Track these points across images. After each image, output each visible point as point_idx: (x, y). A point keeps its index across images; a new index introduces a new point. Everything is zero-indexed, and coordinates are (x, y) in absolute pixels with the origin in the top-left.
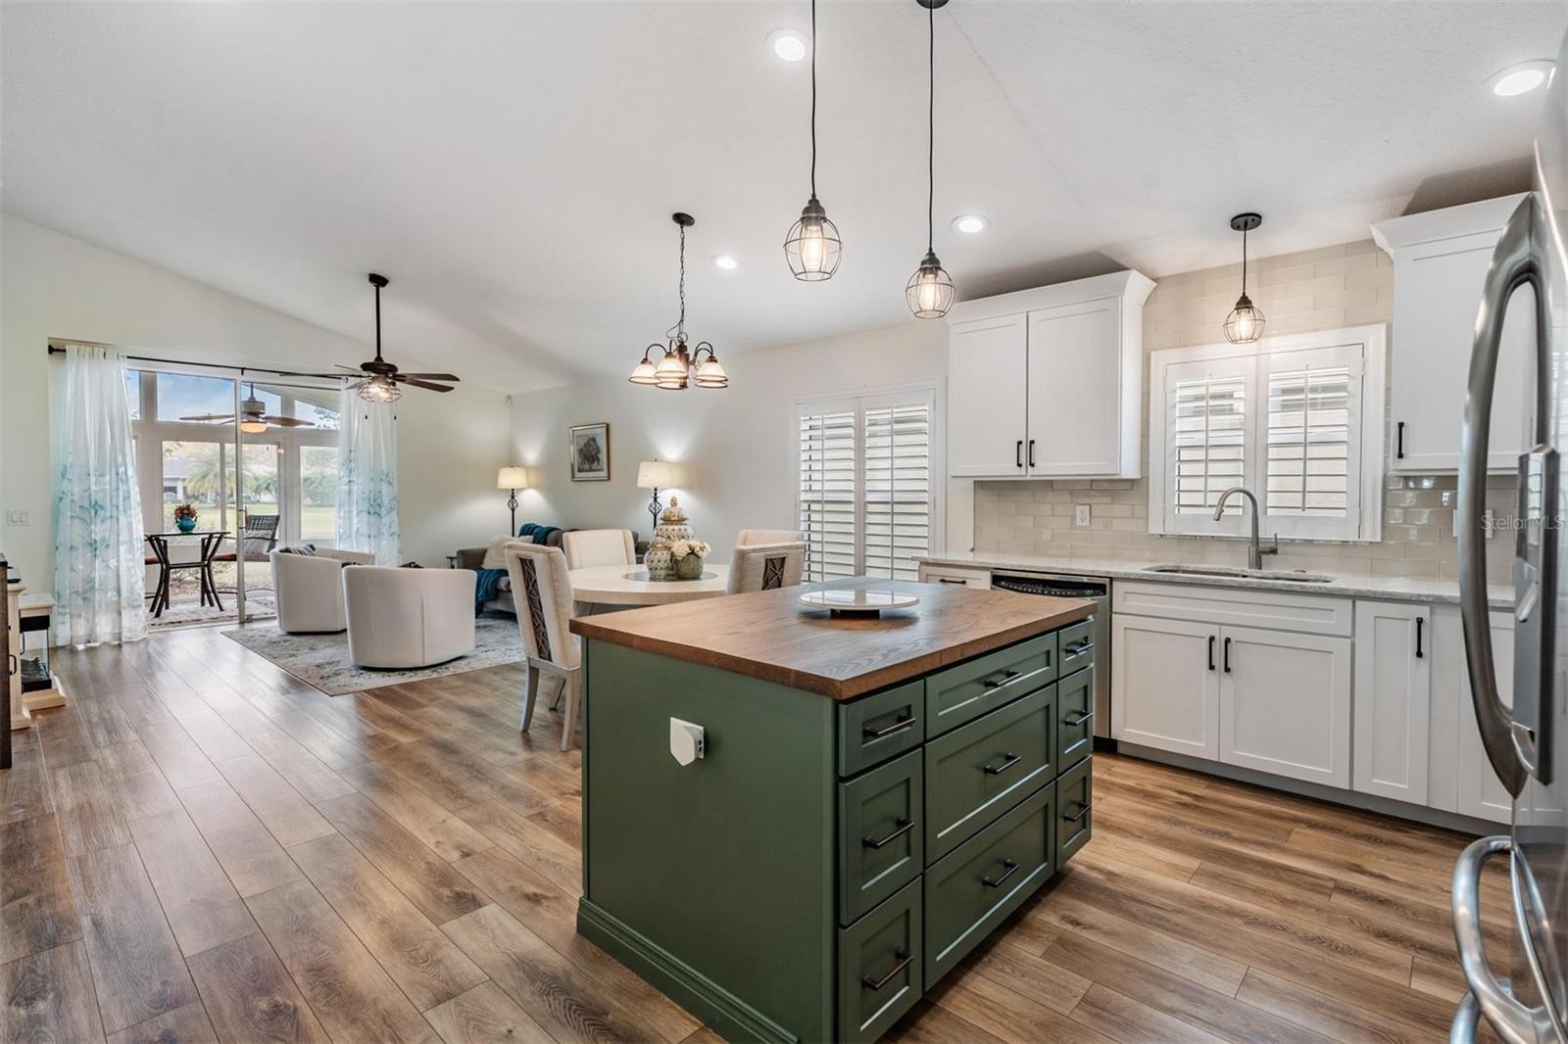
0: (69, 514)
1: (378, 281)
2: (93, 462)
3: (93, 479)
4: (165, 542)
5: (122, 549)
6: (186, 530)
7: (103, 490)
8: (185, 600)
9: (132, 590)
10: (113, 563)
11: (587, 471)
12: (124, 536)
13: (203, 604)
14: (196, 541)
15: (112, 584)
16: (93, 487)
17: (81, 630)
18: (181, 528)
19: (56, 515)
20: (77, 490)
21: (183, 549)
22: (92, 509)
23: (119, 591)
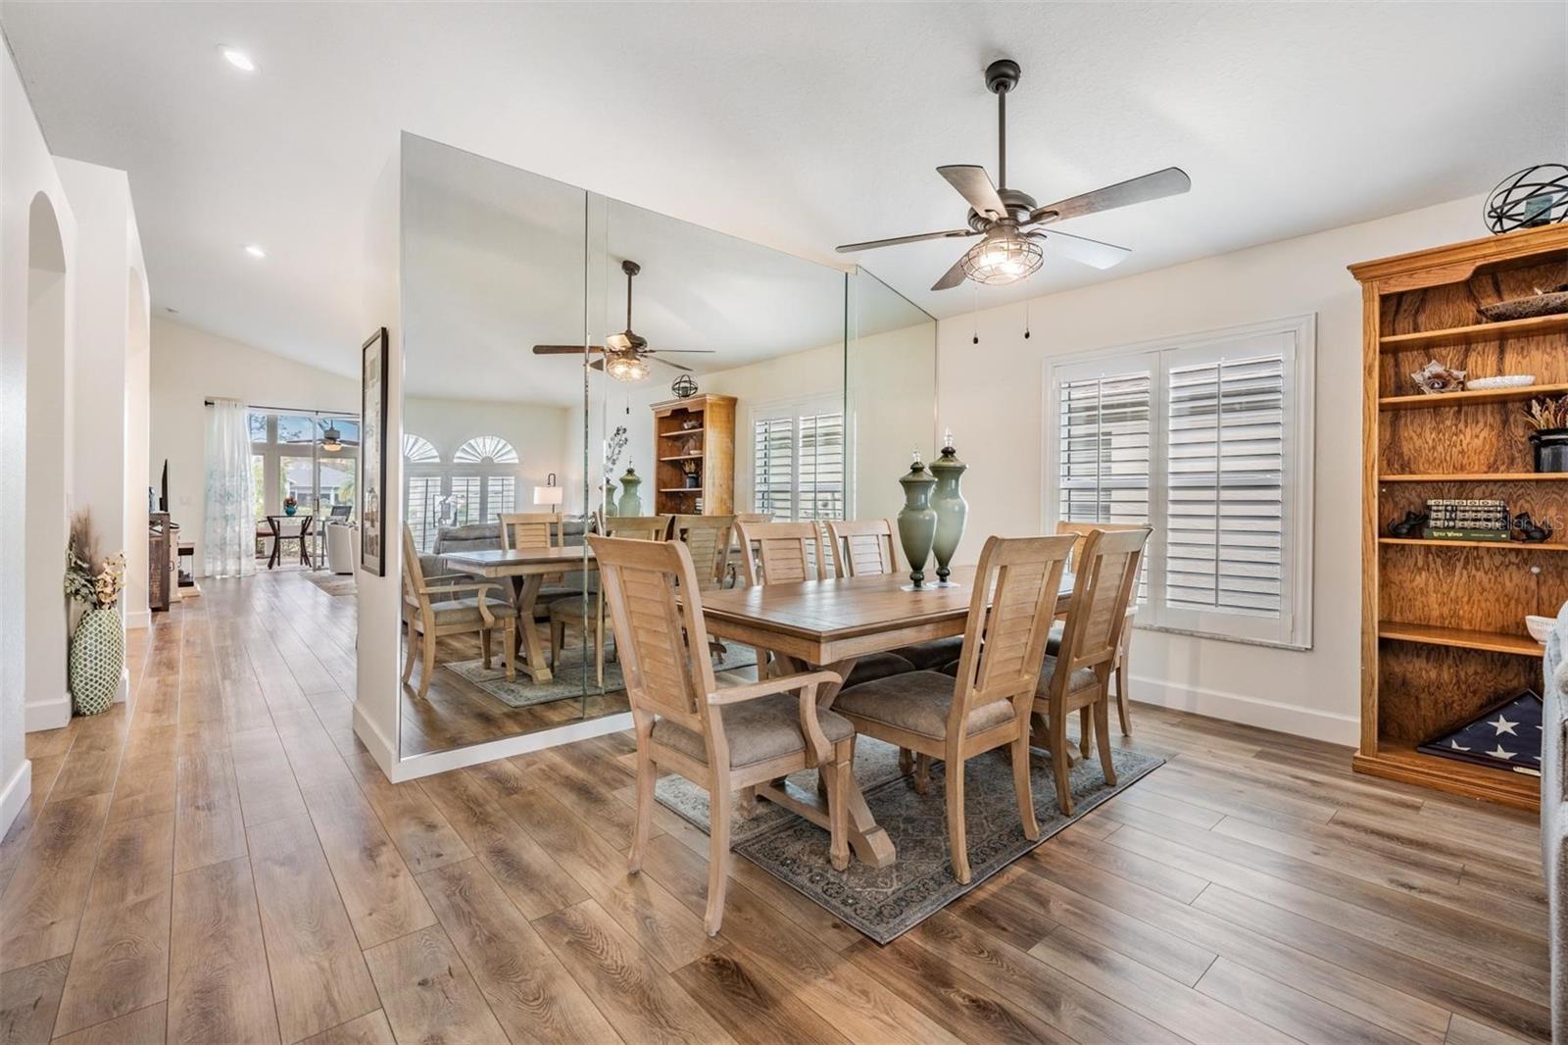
0: (213, 499)
2: (227, 468)
3: (227, 479)
4: (279, 522)
5: (243, 521)
6: (290, 514)
8: (290, 562)
9: (247, 545)
10: (237, 529)
12: (244, 513)
13: (301, 563)
14: (298, 522)
15: (237, 541)
16: (227, 484)
17: (217, 566)
18: (287, 512)
19: (207, 498)
20: (218, 484)
21: (291, 525)
22: (226, 497)
23: (240, 546)
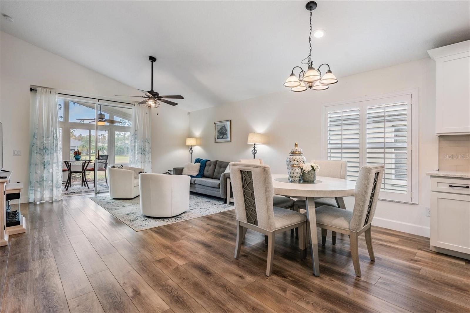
0: (35, 152)
1: (153, 59)
2: (45, 132)
3: (45, 139)
4: (70, 164)
5: (55, 165)
6: (77, 159)
7: (48, 143)
8: (76, 185)
9: (57, 181)
10: (51, 171)
11: (221, 138)
12: (55, 161)
13: (82, 186)
14: (80, 163)
15: (50, 178)
16: (45, 141)
17: (39, 196)
18: (76, 159)
19: (31, 152)
20: (39, 142)
21: (77, 166)
22: (44, 150)
23: (52, 181)
